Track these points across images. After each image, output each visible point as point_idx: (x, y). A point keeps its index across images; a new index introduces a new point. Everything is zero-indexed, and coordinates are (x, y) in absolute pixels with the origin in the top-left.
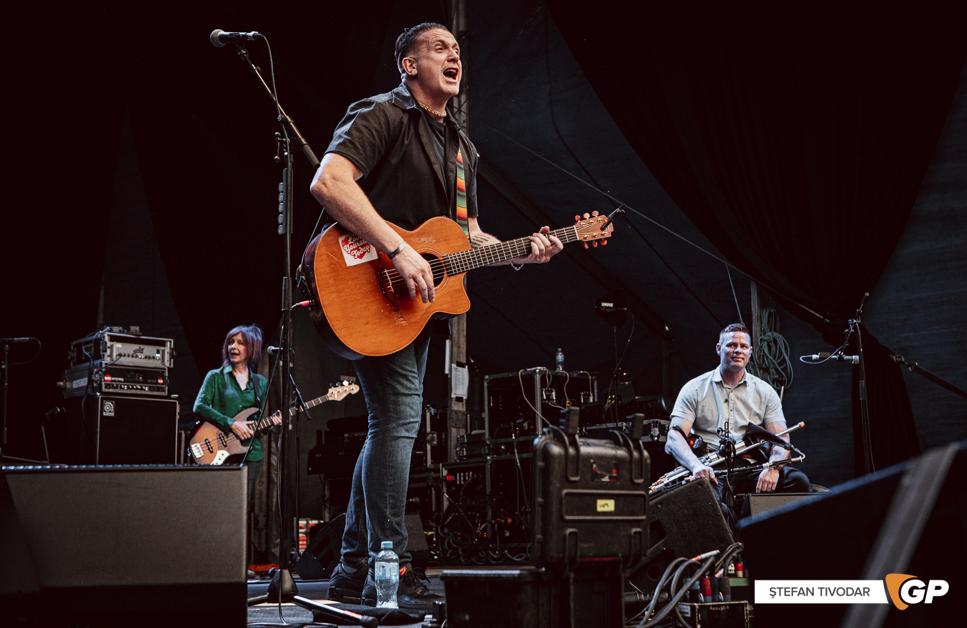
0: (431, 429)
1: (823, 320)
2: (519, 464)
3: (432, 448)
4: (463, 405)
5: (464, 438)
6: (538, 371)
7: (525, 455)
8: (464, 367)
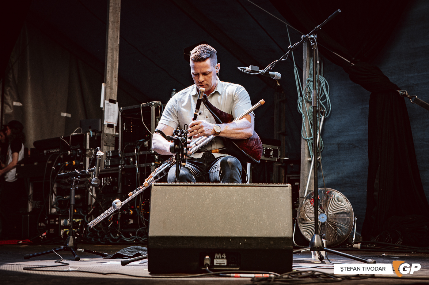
0: (90, 147)
1: (350, 64)
2: (138, 172)
3: (90, 160)
4: (113, 130)
5: (110, 153)
6: (153, 104)
7: (143, 165)
8: (116, 103)
